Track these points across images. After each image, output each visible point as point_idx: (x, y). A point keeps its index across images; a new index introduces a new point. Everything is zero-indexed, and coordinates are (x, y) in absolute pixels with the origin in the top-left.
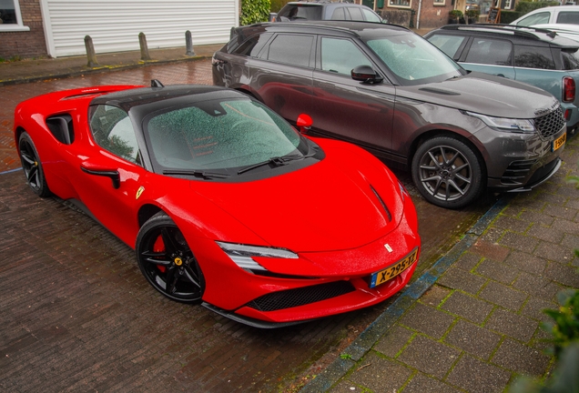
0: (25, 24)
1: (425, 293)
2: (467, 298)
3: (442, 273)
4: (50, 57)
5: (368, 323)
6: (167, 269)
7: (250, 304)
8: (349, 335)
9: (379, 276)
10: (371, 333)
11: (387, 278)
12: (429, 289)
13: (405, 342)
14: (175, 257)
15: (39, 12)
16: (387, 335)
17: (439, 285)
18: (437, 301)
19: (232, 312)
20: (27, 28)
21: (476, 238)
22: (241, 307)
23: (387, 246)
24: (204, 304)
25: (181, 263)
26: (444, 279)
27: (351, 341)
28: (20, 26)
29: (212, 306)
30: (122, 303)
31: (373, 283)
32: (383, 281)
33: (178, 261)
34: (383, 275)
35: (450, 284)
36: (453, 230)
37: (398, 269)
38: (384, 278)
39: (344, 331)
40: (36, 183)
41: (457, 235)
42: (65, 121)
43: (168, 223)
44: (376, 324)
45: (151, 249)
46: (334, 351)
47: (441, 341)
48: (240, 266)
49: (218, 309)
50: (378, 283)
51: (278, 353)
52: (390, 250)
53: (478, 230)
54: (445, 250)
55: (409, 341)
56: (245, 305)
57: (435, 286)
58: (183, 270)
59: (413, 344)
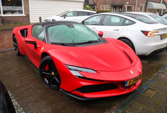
0: (25, 14)
1: (145, 92)
2: (162, 94)
3: (151, 85)
4: (30, 23)
5: (122, 101)
6: (49, 76)
7: (77, 90)
8: (115, 105)
9: (128, 82)
10: (124, 105)
11: (131, 84)
12: (146, 90)
13: (139, 109)
14: (52, 72)
15: (28, 11)
16: (130, 106)
17: (150, 89)
18: (150, 95)
19: (70, 93)
20: (25, 15)
21: (162, 74)
22: (74, 91)
23: (131, 71)
24: (60, 89)
25: (54, 74)
26: (151, 87)
27: (116, 108)
28: (23, 15)
29: (63, 90)
30: (33, 87)
31: (126, 85)
32: (129, 85)
33: (53, 73)
34: (130, 82)
35: (154, 89)
36: (152, 71)
37: (135, 81)
38: (130, 84)
39: (113, 104)
40: (16, 51)
41: (154, 73)
42: (25, 31)
43: (50, 59)
44: (126, 102)
45: (44, 69)
46: (109, 111)
47: (154, 110)
48: (74, 74)
49: (65, 91)
50: (128, 85)
51: (86, 110)
52: (132, 73)
53: (162, 71)
54: (150, 78)
55: (140, 109)
56: (75, 90)
57: (149, 89)
58: (54, 77)
59: (142, 110)
